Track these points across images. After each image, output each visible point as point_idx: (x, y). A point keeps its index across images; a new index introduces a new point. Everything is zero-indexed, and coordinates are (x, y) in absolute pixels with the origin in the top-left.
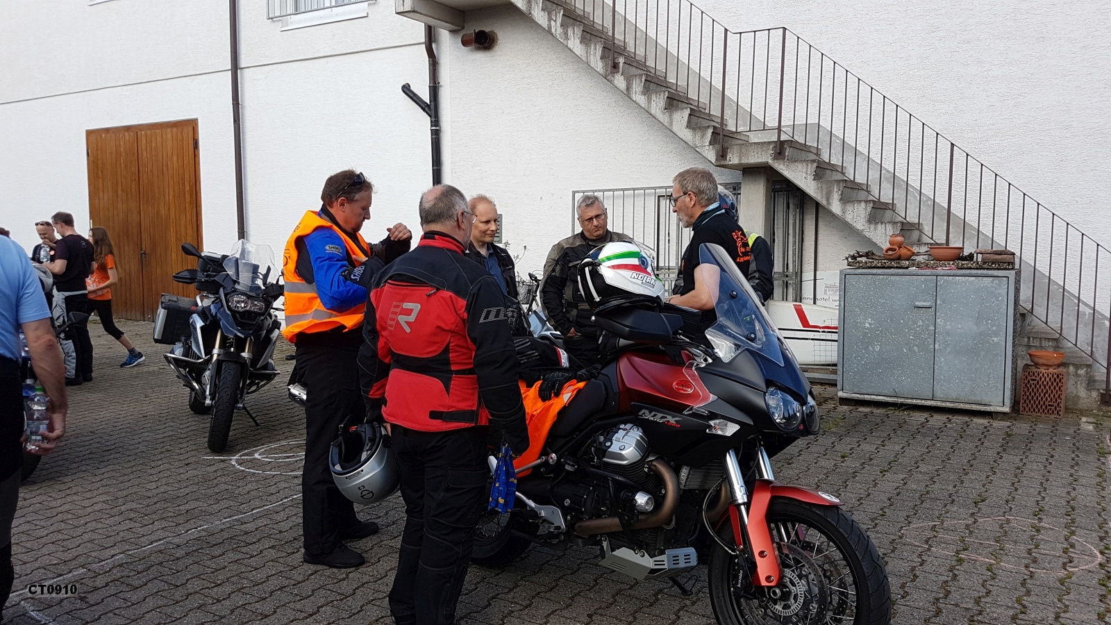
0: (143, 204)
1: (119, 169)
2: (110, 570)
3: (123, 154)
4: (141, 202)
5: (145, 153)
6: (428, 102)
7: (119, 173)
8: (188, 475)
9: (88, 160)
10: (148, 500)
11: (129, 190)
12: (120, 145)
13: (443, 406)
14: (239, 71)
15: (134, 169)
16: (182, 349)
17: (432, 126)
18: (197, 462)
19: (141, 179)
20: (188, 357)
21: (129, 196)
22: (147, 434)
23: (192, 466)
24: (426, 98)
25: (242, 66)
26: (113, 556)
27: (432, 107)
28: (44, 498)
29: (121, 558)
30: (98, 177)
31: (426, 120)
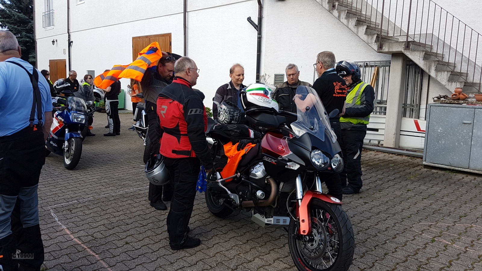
2: (85, 202)
6: (257, 25)
8: (132, 171)
9: (133, 49)
10: (113, 179)
12: (144, 43)
13: (177, 148)
14: (186, 13)
16: (139, 124)
17: (258, 35)
18: (138, 167)
20: (141, 127)
22: (127, 155)
23: (135, 168)
24: (256, 22)
25: (188, 11)
26: (88, 198)
27: (259, 27)
28: (78, 175)
29: (91, 199)
31: (256, 32)
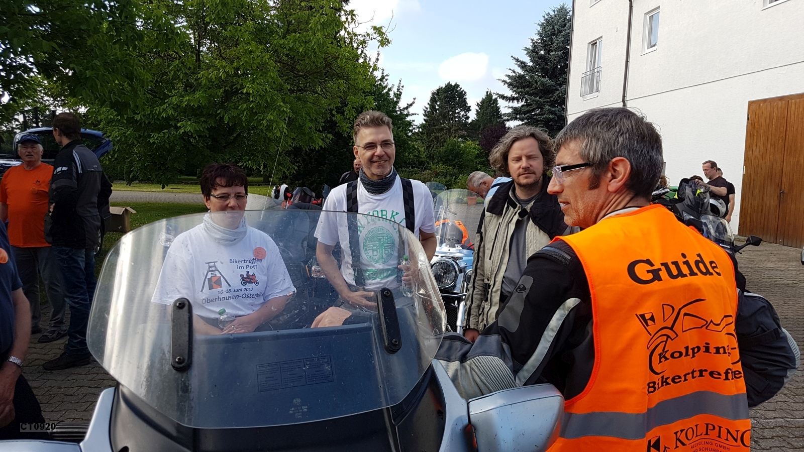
0: (787, 155)
1: (770, 129)
3: (775, 118)
4: (785, 153)
5: (793, 117)
7: (770, 132)
9: (747, 123)
11: (777, 145)
12: (774, 111)
15: (783, 129)
19: (787, 136)
21: (776, 149)
30: (754, 135)
